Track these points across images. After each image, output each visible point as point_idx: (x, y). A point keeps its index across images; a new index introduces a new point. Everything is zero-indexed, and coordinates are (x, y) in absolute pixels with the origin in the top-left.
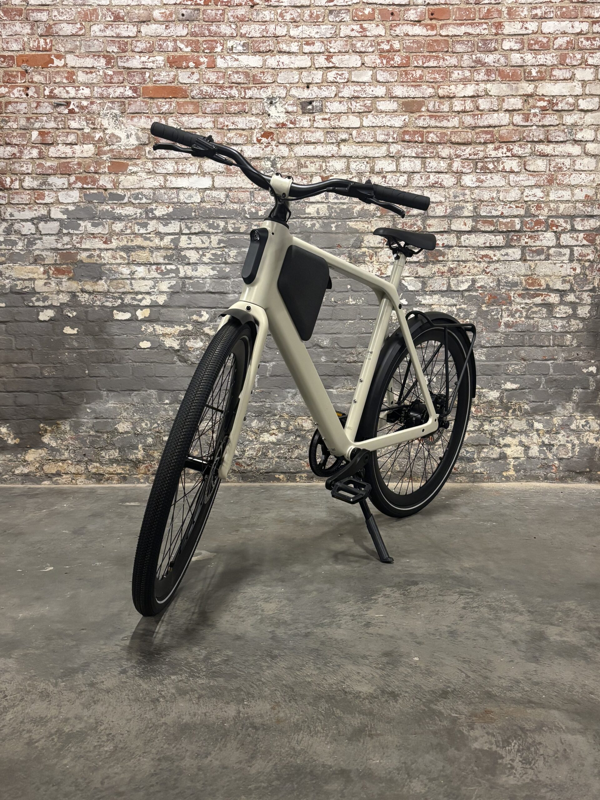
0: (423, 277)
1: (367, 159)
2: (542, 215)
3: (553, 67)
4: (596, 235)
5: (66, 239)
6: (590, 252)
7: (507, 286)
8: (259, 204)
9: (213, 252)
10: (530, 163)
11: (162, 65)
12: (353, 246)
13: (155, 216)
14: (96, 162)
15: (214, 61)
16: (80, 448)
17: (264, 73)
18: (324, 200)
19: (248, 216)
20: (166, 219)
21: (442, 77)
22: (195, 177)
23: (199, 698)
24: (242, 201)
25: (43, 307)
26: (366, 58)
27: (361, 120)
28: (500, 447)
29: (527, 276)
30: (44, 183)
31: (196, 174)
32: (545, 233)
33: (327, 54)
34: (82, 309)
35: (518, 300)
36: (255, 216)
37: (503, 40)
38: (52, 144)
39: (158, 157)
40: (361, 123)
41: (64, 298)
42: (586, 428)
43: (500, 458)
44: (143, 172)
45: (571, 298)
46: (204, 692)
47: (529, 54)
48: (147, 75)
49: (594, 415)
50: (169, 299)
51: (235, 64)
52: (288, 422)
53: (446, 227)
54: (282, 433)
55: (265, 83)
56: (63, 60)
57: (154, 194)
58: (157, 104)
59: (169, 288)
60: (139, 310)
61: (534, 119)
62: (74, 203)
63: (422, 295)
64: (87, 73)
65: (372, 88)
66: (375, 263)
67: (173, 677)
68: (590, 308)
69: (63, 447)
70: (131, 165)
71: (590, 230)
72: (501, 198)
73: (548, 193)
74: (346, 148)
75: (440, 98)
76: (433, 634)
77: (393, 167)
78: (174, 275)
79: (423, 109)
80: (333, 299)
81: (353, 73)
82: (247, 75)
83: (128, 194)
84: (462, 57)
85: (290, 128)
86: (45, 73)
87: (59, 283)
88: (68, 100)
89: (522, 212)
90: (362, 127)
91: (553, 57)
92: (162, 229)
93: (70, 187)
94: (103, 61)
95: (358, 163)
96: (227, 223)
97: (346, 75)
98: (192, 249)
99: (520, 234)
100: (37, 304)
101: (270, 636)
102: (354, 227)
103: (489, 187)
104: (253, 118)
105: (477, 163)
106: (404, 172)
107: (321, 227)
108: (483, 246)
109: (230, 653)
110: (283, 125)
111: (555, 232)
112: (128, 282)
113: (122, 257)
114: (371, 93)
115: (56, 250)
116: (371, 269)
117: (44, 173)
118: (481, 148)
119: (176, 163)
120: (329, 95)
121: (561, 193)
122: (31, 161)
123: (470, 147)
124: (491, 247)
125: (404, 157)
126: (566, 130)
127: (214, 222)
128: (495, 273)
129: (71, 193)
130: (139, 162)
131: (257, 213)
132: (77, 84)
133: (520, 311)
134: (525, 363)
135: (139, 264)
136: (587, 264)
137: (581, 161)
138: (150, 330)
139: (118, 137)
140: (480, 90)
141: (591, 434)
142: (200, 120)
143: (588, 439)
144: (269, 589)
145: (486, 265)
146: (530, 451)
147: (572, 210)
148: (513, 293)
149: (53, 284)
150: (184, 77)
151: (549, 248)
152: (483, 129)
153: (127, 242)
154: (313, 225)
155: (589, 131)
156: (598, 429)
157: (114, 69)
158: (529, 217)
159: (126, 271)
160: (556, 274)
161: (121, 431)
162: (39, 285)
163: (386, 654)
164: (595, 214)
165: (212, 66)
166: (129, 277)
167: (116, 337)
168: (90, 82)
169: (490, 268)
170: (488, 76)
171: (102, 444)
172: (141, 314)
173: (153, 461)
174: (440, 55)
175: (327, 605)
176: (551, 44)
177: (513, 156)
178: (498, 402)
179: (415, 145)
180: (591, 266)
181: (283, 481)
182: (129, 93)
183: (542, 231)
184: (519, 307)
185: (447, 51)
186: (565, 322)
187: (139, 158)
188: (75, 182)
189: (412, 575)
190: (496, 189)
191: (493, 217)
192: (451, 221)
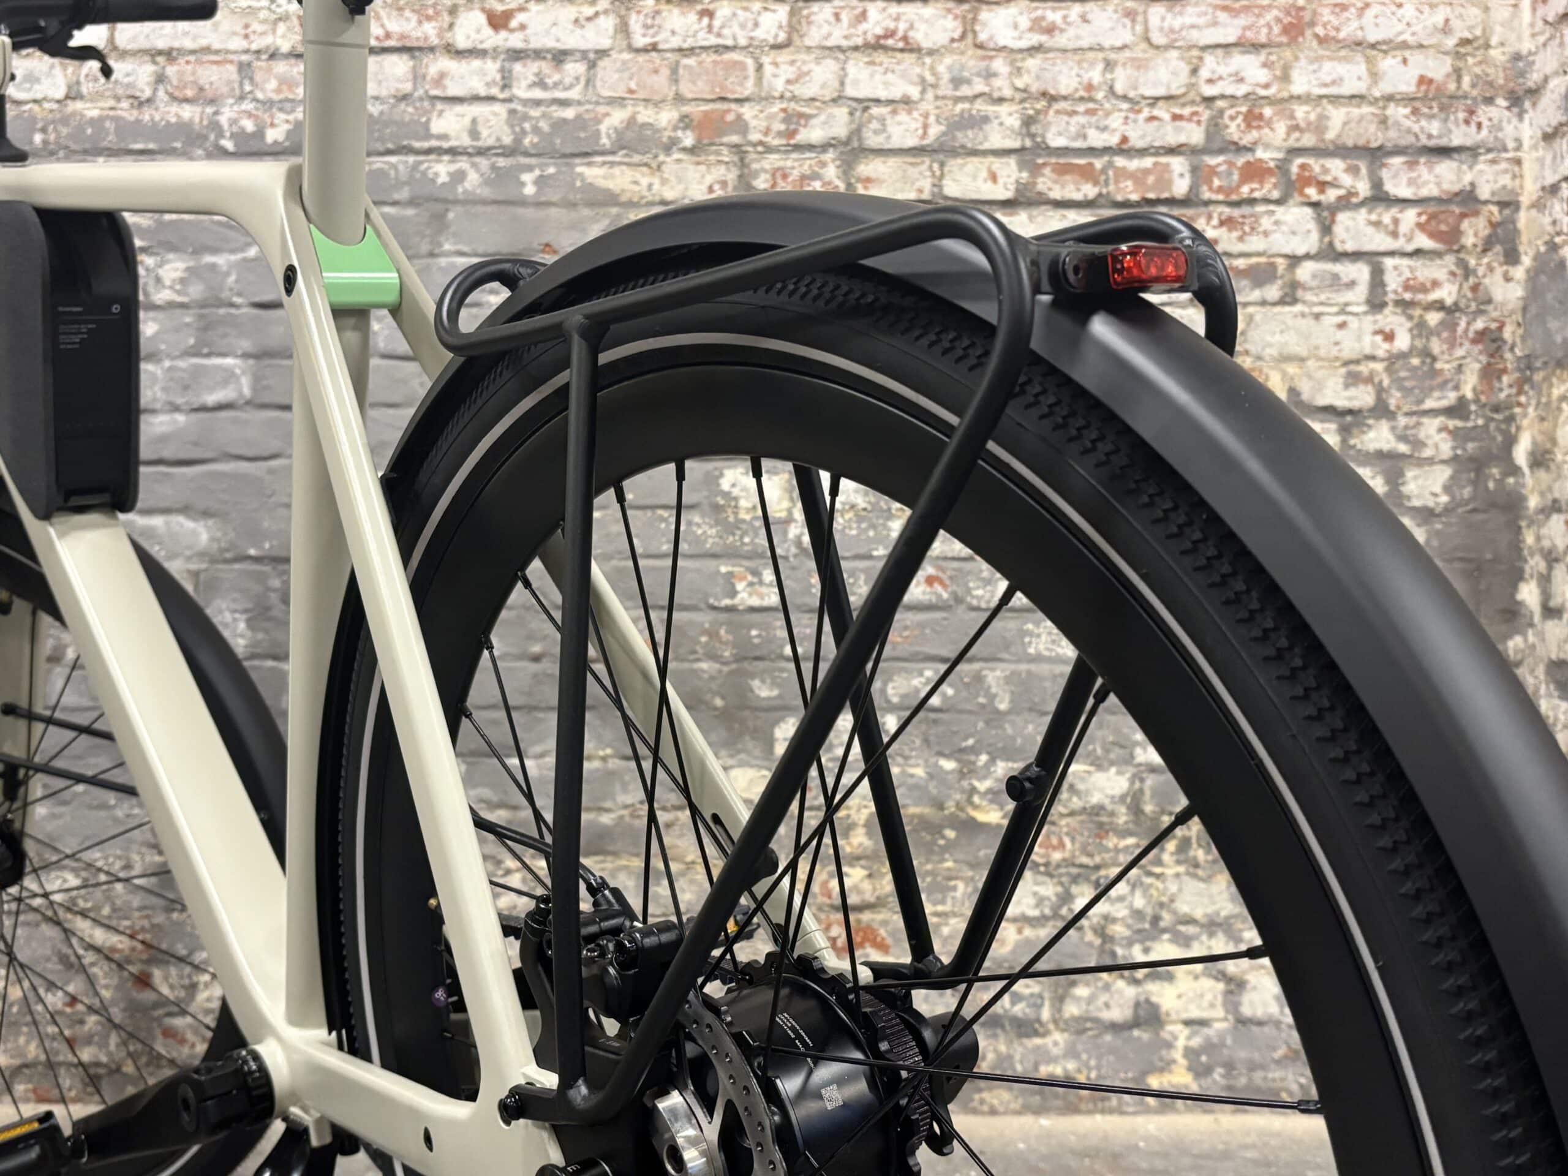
2: (1267, 146)
4: (1464, 215)
6: (1441, 274)
8: (268, 104)
18: (495, 91)
19: (229, 145)
32: (1280, 210)
36: (255, 146)
43: (1136, 1023)
45: (1379, 437)
68: (1448, 472)
71: (1439, 200)
72: (1119, 88)
89: (1195, 135)
102: (603, 183)
103: (1076, 50)
107: (487, 182)
111: (1315, 205)
121: (1331, 69)
131: (260, 134)
136: (1433, 318)
147: (1372, 128)
151: (1294, 260)
154: (459, 177)
158: (1221, 151)
160: (1322, 353)
164: (1456, 142)
180: (1449, 325)
183: (1267, 201)
190: (1101, 55)
191: (1092, 151)
192: (942, 165)
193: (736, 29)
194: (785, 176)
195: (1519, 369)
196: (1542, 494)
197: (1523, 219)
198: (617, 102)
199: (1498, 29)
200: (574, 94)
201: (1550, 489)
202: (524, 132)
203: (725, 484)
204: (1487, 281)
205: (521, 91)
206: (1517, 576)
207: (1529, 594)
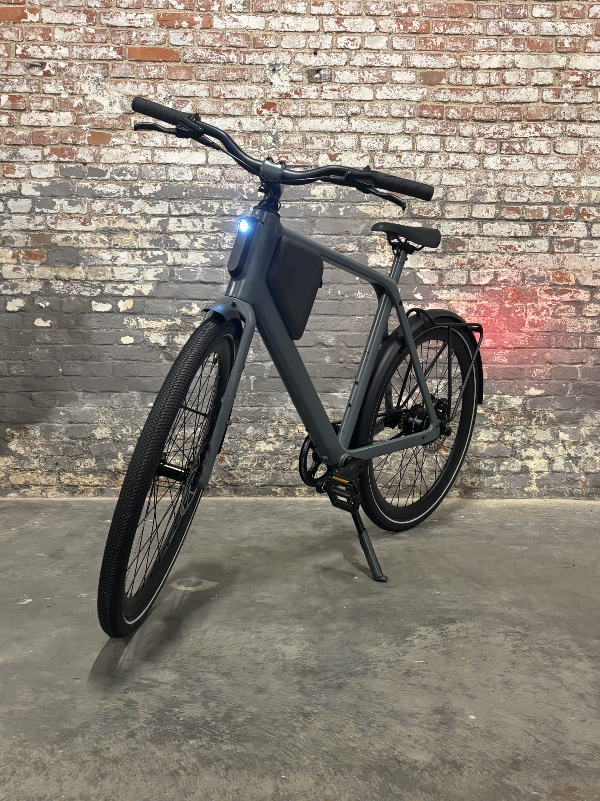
0: (440, 269)
1: (380, 136)
3: (588, 38)
5: (39, 219)
7: (533, 281)
9: (206, 236)
10: (560, 144)
11: (151, 24)
12: (363, 233)
13: (141, 195)
14: (74, 132)
15: (210, 21)
16: (52, 456)
17: (266, 36)
20: (152, 199)
21: (465, 46)
22: (187, 152)
23: (226, 770)
24: (239, 179)
25: (11, 295)
26: (380, 22)
27: (375, 93)
28: (522, 460)
29: (555, 270)
30: (14, 155)
31: (188, 148)
33: (337, 16)
34: (56, 299)
35: (545, 296)
37: (533, 6)
38: (24, 110)
40: (375, 95)
41: (36, 286)
44: (127, 144)
46: (231, 762)
47: (562, 23)
48: (134, 34)
50: (156, 289)
51: (234, 25)
52: (286, 429)
53: (467, 213)
54: (280, 441)
55: (267, 47)
56: (38, 14)
57: (140, 170)
58: (144, 68)
59: (155, 276)
60: (121, 301)
61: (566, 95)
62: (48, 179)
63: (439, 289)
64: (65, 30)
65: (388, 56)
66: (387, 252)
67: (192, 742)
69: (32, 455)
70: (114, 137)
73: (579, 178)
74: (357, 123)
75: (462, 69)
76: (486, 685)
77: (409, 146)
78: (161, 262)
79: (444, 81)
80: (339, 292)
81: (366, 39)
82: (247, 37)
83: (110, 169)
84: (488, 24)
85: (295, 99)
86: (17, 29)
87: (30, 269)
88: (43, 61)
90: (375, 99)
91: (588, 26)
92: (149, 210)
93: (44, 160)
94: (83, 18)
95: (370, 140)
96: (221, 205)
97: (359, 41)
98: (182, 232)
99: (548, 223)
100: (4, 292)
101: (298, 687)
104: (253, 87)
105: (502, 143)
106: (421, 152)
108: (507, 235)
109: (255, 710)
110: (287, 95)
112: (109, 269)
113: (102, 241)
114: (386, 62)
115: (27, 231)
116: (382, 259)
117: (15, 143)
118: (507, 126)
120: (339, 63)
123: (495, 125)
124: (516, 238)
125: (422, 134)
127: (207, 203)
128: (520, 266)
129: (45, 167)
130: (123, 133)
132: (53, 43)
133: (546, 308)
134: (551, 367)
135: (121, 249)
138: (133, 323)
139: (99, 105)
140: (507, 61)
142: (193, 88)
144: (286, 627)
145: (510, 257)
146: (554, 465)
148: (539, 288)
149: (24, 270)
150: (175, 38)
152: (509, 106)
153: (109, 223)
157: (96, 27)
159: (106, 256)
161: (98, 437)
162: (7, 271)
163: (438, 711)
165: (208, 26)
166: (110, 263)
167: (94, 331)
168: (69, 40)
169: (515, 260)
170: (516, 46)
171: (77, 451)
172: (123, 306)
174: (464, 21)
175: (357, 648)
176: (587, 13)
177: (542, 136)
178: (520, 411)
179: (433, 121)
181: (280, 496)
182: (113, 54)
184: (545, 304)
185: (471, 17)
186: (595, 322)
187: (123, 129)
188: (50, 155)
189: (447, 611)
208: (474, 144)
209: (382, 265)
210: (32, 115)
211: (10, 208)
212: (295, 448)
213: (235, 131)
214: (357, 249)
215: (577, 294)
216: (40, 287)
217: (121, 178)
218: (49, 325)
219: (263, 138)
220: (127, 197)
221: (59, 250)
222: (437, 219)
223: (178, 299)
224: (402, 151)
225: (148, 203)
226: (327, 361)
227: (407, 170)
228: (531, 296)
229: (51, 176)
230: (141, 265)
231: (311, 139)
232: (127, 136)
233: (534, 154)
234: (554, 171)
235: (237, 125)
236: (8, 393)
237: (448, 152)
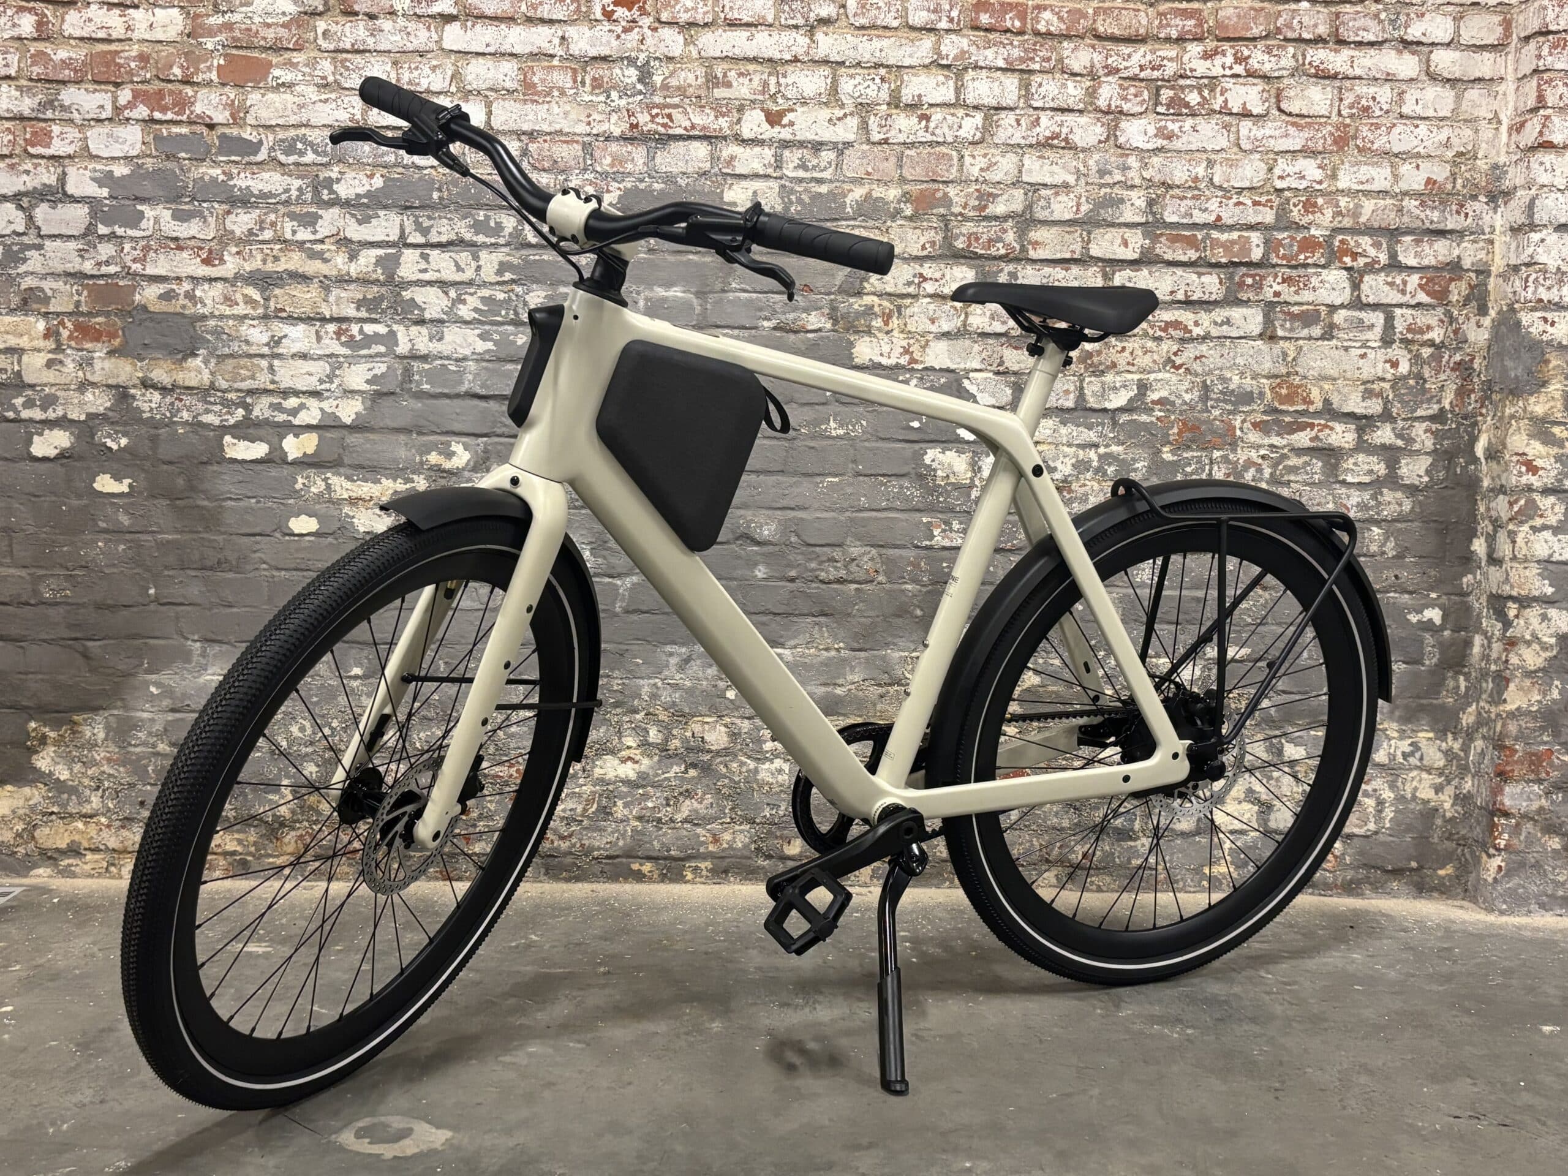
0: (1015, 373)
1: (882, 71)
2: (1318, 226)
4: (1452, 280)
5: (106, 250)
6: (1434, 322)
7: (1225, 401)
8: (605, 175)
9: (485, 292)
10: (1292, 93)
12: (841, 291)
13: (338, 198)
14: (186, 54)
16: (132, 786)
18: (770, 171)
20: (363, 207)
24: (561, 165)
25: (42, 422)
29: (1276, 376)
30: (50, 104)
32: (1325, 272)
34: (144, 430)
35: (1254, 437)
39: (348, 46)
41: (98, 402)
42: (1411, 760)
43: (1198, 832)
44: (308, 83)
45: (1384, 435)
49: (1432, 730)
50: (370, 409)
52: (666, 730)
53: (1078, 248)
54: (650, 756)
59: (368, 382)
60: (290, 437)
62: (128, 159)
66: (895, 333)
68: (1429, 460)
69: (86, 782)
70: (277, 66)
71: (1435, 268)
72: (1217, 180)
73: (1335, 170)
74: (829, 40)
77: (947, 93)
78: (382, 349)
83: (269, 139)
87: (86, 363)
89: (1268, 216)
92: (355, 232)
93: (118, 117)
95: (859, 79)
98: (430, 283)
99: (1262, 272)
100: (25, 414)
103: (1187, 152)
105: (1158, 88)
106: (976, 108)
111: (1349, 269)
112: (264, 363)
113: (249, 301)
115: (78, 276)
116: (886, 349)
117: (51, 76)
118: (1171, 52)
119: (395, 63)
121: (1366, 171)
122: (17, 44)
123: (1143, 49)
124: (1188, 303)
125: (976, 67)
126: (1383, 16)
127: (487, 218)
128: (1197, 367)
129: (122, 131)
130: (298, 57)
133: (1255, 464)
134: (1266, 595)
135: (293, 319)
136: (1426, 352)
137: (1417, 94)
138: (318, 487)
141: (1424, 775)
143: (1416, 789)
145: (1175, 348)
146: (1272, 817)
147: (1393, 215)
148: (1239, 419)
149: (70, 366)
151: (1333, 308)
152: (1177, 4)
153: (264, 261)
155: (1439, 19)
156: (1441, 763)
158: (1286, 229)
159: (258, 335)
160: (1349, 375)
162: (34, 367)
164: (1449, 227)
166: (266, 350)
167: (230, 503)
169: (1186, 354)
172: (294, 447)
173: (316, 822)
177: (1250, 74)
179: (1003, 38)
180: (1437, 358)
181: (651, 880)
183: (1316, 265)
184: (1253, 454)
187: (298, 49)
188: (131, 105)
190: (1205, 156)
191: (1195, 226)
192: (1089, 233)
193: (946, 130)
194: (977, 239)
195: (1482, 390)
196: (1493, 479)
197: (1492, 283)
198: (858, 181)
199: (1484, 145)
200: (827, 175)
201: (1499, 476)
202: (791, 203)
203: (927, 460)
204: (1464, 327)
205: (789, 171)
206: (1472, 534)
207: (1479, 546)
208: (1095, 91)
209: (885, 361)
210: (90, 15)
211: (40, 223)
212: (686, 772)
213: (552, 56)
214: (829, 326)
215: (1327, 431)
216: (108, 404)
217: (292, 159)
218: (126, 490)
219: (617, 71)
220: (305, 202)
221: (152, 320)
222: (1010, 261)
223: (420, 433)
224: (931, 105)
225: (354, 216)
226: (760, 575)
227: (944, 149)
228: (1221, 436)
229: (134, 153)
230: (337, 356)
231: (725, 75)
232: (307, 65)
233: (1231, 114)
234: (1277, 153)
235: (557, 41)
236: (33, 641)
237: (1036, 109)
